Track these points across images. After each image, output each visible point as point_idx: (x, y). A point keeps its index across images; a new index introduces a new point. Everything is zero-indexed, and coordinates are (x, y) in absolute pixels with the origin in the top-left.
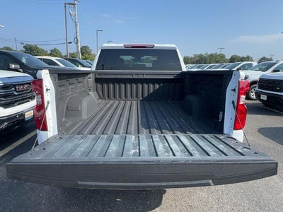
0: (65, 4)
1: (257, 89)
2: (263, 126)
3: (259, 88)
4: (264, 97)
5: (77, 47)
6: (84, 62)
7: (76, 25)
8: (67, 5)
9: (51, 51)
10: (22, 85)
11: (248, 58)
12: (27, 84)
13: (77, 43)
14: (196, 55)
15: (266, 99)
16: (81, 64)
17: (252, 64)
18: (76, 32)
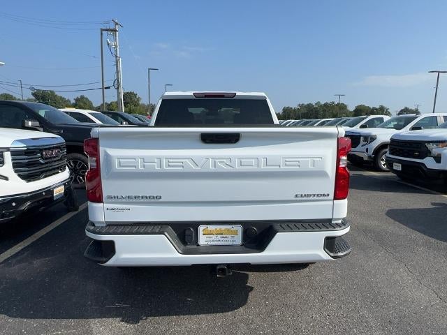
0: (102, 30)
1: (388, 155)
2: (394, 206)
3: (391, 153)
4: (398, 167)
5: (119, 93)
6: (130, 117)
7: (117, 61)
8: (104, 32)
9: (77, 100)
10: (50, 149)
11: (382, 110)
12: (57, 148)
13: (118, 88)
14: (301, 106)
15: (400, 169)
16: (126, 120)
17: (382, 119)
18: (117, 72)
